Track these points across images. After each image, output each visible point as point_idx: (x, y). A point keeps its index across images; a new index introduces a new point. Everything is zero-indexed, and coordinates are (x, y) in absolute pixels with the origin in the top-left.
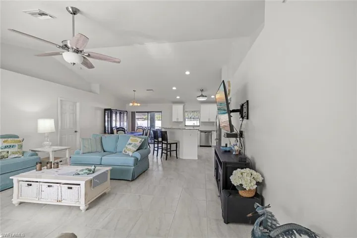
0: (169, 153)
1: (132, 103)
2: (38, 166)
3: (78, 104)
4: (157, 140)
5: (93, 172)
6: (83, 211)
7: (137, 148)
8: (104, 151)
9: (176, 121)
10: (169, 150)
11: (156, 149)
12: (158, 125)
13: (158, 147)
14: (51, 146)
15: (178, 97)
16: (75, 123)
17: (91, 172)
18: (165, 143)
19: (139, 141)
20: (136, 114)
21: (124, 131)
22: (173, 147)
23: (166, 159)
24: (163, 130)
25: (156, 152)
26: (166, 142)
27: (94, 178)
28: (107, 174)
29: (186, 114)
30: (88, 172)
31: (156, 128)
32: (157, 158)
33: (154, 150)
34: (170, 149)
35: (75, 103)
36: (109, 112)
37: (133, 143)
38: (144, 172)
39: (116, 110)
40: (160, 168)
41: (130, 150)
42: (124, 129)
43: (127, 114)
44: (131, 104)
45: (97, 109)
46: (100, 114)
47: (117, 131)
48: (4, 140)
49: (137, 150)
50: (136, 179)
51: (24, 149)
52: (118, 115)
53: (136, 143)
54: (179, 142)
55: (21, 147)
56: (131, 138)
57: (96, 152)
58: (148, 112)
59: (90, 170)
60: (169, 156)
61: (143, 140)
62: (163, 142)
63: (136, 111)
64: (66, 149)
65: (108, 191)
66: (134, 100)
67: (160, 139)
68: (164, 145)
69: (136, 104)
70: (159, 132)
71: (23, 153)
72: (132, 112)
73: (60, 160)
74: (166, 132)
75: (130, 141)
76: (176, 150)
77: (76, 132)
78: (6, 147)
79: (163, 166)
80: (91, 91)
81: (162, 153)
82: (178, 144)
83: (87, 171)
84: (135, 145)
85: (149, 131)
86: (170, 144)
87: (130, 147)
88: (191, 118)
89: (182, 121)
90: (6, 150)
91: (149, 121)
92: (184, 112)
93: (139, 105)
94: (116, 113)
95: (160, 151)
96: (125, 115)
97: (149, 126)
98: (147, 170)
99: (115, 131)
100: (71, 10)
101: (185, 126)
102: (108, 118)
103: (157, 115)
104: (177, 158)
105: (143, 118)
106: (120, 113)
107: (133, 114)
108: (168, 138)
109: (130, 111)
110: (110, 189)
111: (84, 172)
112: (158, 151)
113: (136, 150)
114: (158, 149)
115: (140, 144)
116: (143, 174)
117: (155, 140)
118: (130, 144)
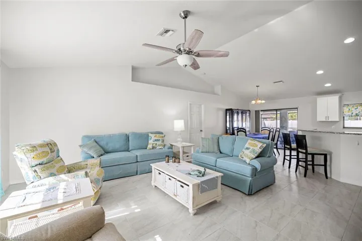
0: (310, 167)
1: (255, 100)
2: (167, 158)
3: (203, 106)
4: (289, 147)
5: (203, 176)
6: (192, 215)
7: (256, 155)
8: (221, 153)
9: (325, 120)
10: (311, 163)
11: (288, 158)
12: (293, 126)
13: (290, 155)
14: (182, 142)
15: (328, 85)
16: (201, 123)
17: (201, 175)
18: (302, 152)
19: (259, 146)
20: (261, 113)
21: (245, 132)
22: (320, 160)
23: (305, 176)
24: (300, 133)
25: (287, 163)
26: (304, 151)
27: (202, 182)
28: (217, 181)
29: (346, 109)
30: (199, 174)
31: (289, 130)
32: (289, 172)
33: (284, 159)
34: (313, 161)
35: (201, 105)
36: (230, 112)
37: (251, 148)
38: (268, 187)
39: (238, 109)
40: (295, 187)
41: (247, 156)
42: (245, 130)
43: (250, 113)
44: (253, 102)
45: (219, 109)
46: (221, 114)
47: (238, 132)
48: (155, 135)
49: (257, 157)
50: (254, 194)
51: (165, 143)
52: (240, 115)
53: (255, 148)
54: (331, 154)
55: (163, 141)
56: (249, 141)
57: (213, 152)
58: (276, 110)
59: (200, 172)
60: (309, 172)
61: (265, 145)
62: (300, 150)
63: (260, 109)
64: (191, 146)
65: (219, 200)
66: (257, 97)
67: (294, 145)
68: (300, 154)
69: (259, 102)
70: (292, 136)
71: (164, 146)
72: (256, 111)
73: (187, 155)
74: (304, 137)
75: (247, 145)
76: (325, 165)
77: (201, 131)
78: (156, 140)
79: (299, 186)
80: (214, 94)
81: (298, 165)
82: (328, 157)
83: (197, 173)
84: (254, 150)
85: (277, 133)
86: (313, 155)
87: (247, 152)
88: (357, 115)
89: (338, 120)
90: (155, 142)
91: (279, 121)
92: (341, 105)
93: (263, 102)
94: (238, 113)
95: (294, 162)
96: (248, 114)
97: (279, 126)
98: (272, 185)
99: (236, 132)
100: (182, 14)
101: (344, 127)
102: (230, 118)
103: (290, 114)
104: (327, 178)
105: (272, 118)
106: (242, 113)
107: (257, 112)
108: (308, 145)
109: (253, 109)
110: (221, 198)
111: (195, 173)
112: (290, 161)
113: (254, 157)
114: (291, 158)
115: (260, 150)
116: (265, 190)
117: (286, 146)
118: (247, 149)
